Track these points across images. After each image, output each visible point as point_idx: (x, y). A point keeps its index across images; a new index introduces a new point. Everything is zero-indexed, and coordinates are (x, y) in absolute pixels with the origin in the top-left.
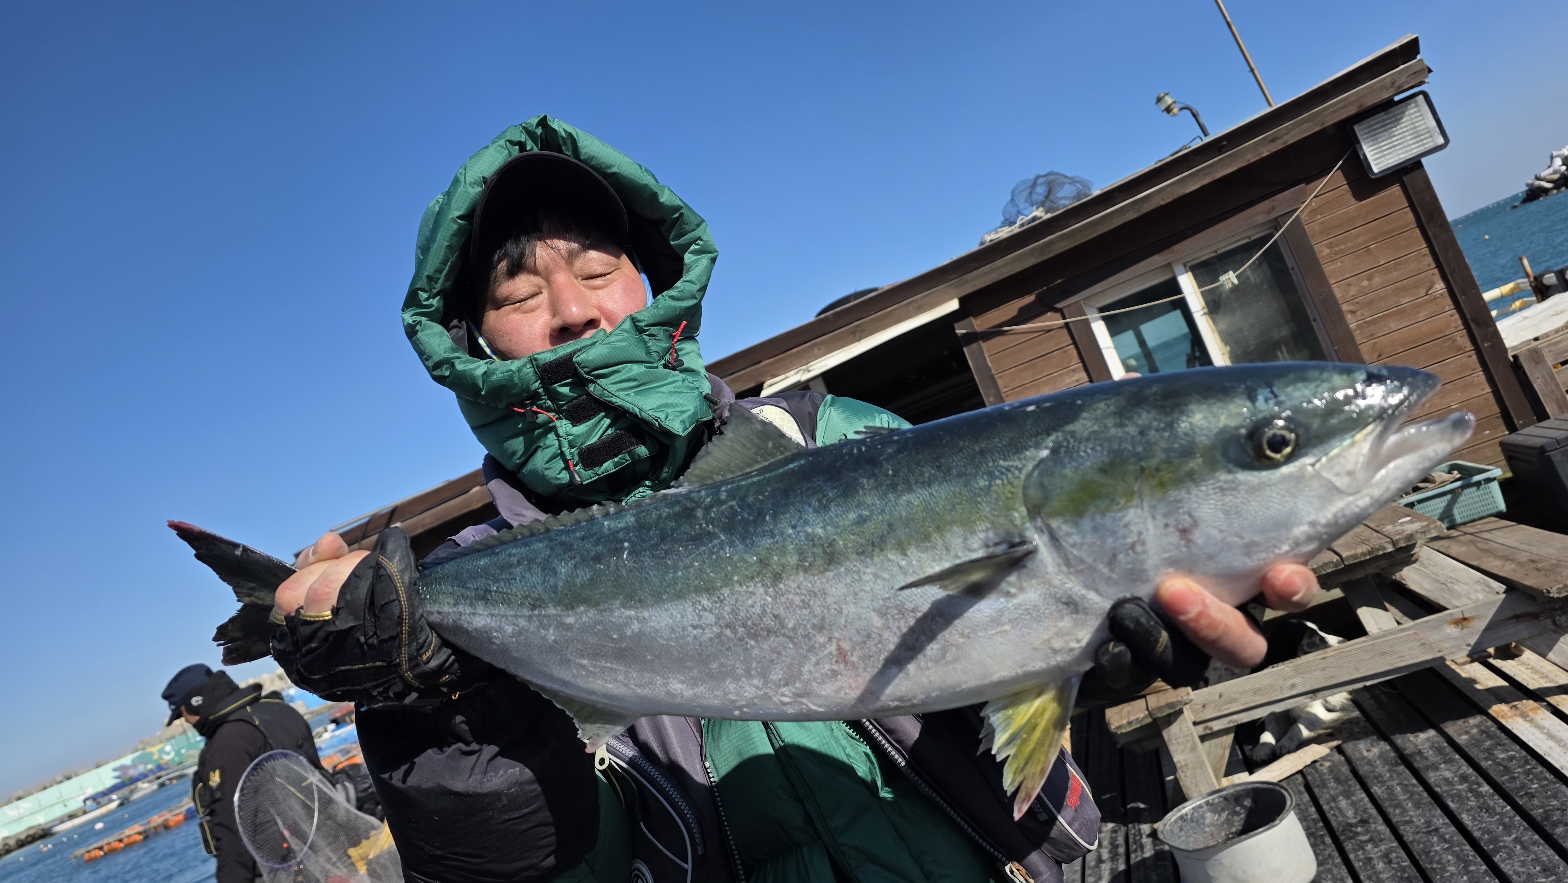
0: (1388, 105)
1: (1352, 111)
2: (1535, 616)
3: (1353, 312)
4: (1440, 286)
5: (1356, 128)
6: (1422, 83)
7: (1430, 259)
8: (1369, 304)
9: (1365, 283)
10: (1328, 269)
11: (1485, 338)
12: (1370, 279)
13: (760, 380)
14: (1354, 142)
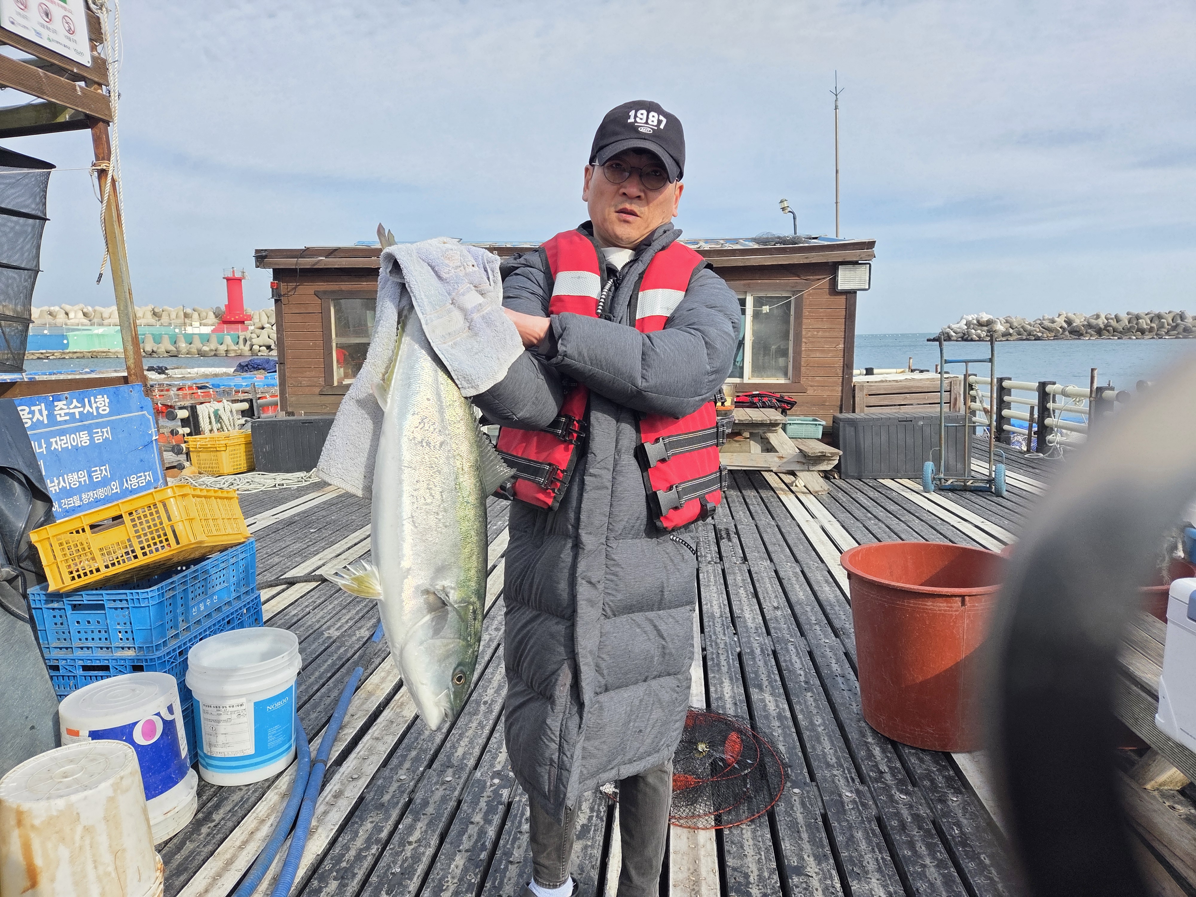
0: (855, 263)
1: (841, 259)
2: (804, 464)
3: (806, 343)
4: (841, 346)
5: (839, 267)
6: (870, 260)
7: (843, 334)
8: (813, 342)
9: (816, 333)
10: (805, 321)
11: (847, 374)
14: (835, 272)
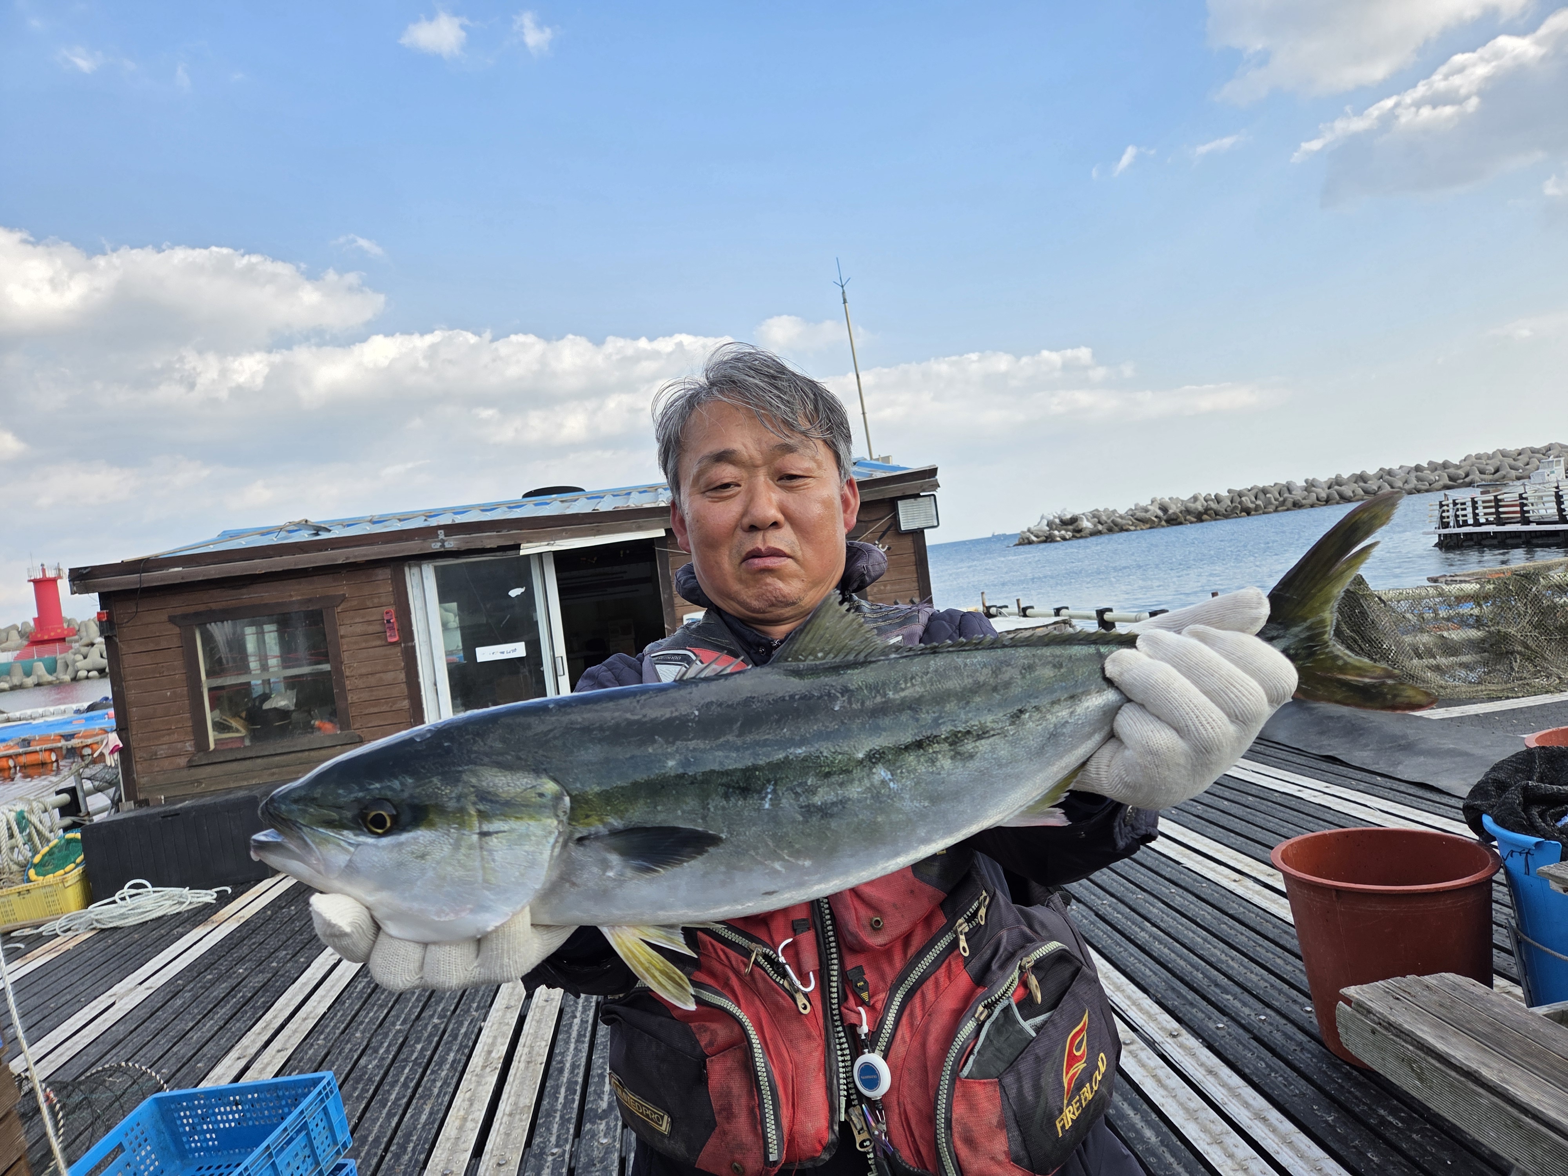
0: (917, 496)
1: (899, 494)
5: (899, 502)
6: (935, 490)
12: (885, 586)
13: (519, 542)
14: (895, 509)
